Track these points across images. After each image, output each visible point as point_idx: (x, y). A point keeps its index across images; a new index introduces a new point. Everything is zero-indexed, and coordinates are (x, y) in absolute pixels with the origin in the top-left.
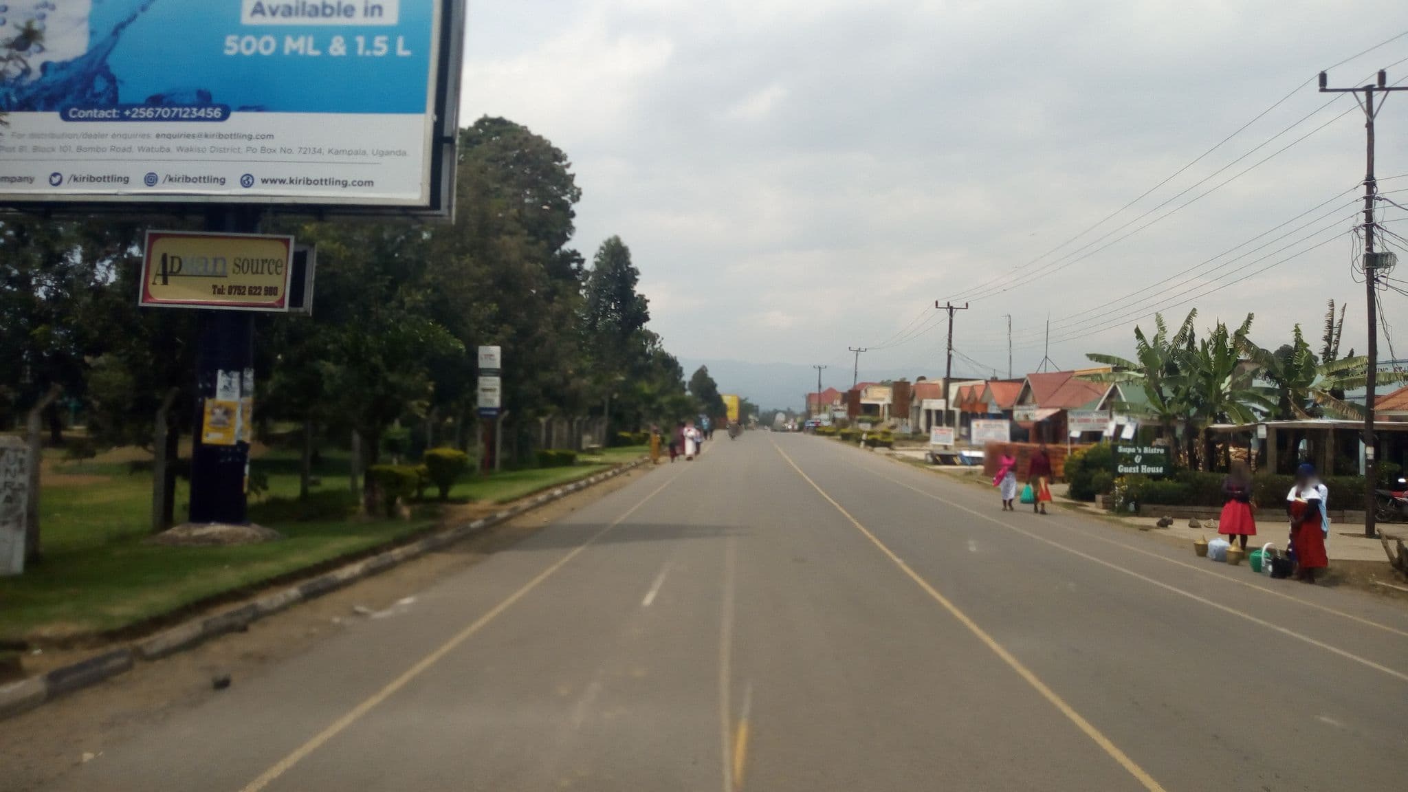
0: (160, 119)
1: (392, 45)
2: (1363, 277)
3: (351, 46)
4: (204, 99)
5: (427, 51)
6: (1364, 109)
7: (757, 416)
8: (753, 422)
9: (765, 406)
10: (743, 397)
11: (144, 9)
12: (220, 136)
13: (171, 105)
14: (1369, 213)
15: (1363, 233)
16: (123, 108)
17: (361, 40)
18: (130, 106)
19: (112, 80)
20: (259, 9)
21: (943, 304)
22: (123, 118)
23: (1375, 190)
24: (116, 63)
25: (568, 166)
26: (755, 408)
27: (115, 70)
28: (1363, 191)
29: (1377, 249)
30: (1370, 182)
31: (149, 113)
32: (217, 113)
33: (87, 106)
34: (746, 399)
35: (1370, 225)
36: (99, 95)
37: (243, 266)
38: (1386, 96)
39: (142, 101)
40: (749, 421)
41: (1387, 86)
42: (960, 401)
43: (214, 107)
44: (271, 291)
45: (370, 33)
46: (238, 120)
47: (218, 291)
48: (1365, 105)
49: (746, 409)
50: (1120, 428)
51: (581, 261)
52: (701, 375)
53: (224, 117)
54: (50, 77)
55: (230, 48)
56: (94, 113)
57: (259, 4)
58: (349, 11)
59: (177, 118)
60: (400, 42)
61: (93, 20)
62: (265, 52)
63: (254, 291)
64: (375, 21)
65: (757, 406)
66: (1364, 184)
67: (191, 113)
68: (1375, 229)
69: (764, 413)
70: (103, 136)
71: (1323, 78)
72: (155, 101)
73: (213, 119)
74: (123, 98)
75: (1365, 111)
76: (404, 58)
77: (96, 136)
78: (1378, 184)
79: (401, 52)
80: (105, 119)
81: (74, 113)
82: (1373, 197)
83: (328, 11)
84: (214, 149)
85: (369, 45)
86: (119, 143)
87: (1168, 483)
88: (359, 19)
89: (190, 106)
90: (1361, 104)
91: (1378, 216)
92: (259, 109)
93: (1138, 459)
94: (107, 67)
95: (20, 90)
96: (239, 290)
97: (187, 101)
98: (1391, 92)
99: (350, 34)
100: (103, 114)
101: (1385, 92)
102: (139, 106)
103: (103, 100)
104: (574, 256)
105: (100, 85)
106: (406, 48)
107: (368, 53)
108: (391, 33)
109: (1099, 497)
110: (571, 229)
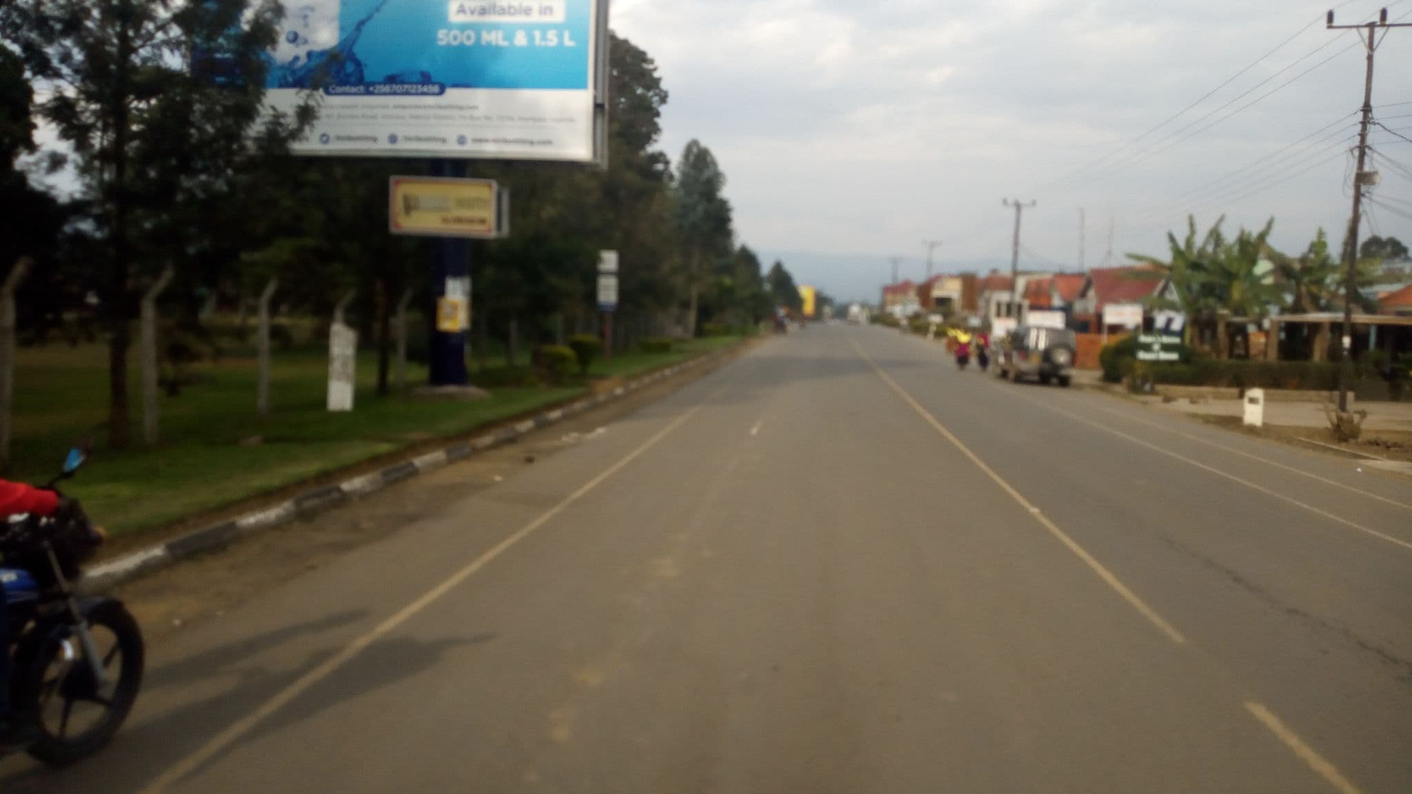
0: (395, 93)
1: (560, 37)
2: (1351, 192)
3: (531, 38)
4: (426, 79)
5: (587, 42)
6: (1365, 43)
11: (377, 10)
12: (440, 107)
13: (403, 83)
14: (1363, 136)
15: (1357, 153)
16: (368, 85)
17: (537, 34)
18: (373, 84)
19: (358, 64)
20: (462, 10)
21: (1010, 201)
22: (369, 93)
23: (1370, 115)
24: (360, 51)
25: (655, 69)
27: (360, 56)
28: (1360, 116)
29: (1367, 169)
30: (1367, 109)
31: (387, 88)
32: (436, 89)
33: (343, 83)
35: (1363, 149)
36: (349, 75)
37: (462, 203)
38: (1386, 31)
39: (381, 79)
41: (1388, 22)
42: (1026, 294)
43: (434, 84)
44: (482, 221)
45: (544, 28)
46: (452, 94)
47: (445, 220)
48: (1367, 41)
50: (1169, 321)
51: (667, 163)
52: (778, 269)
53: (442, 92)
54: (313, 63)
55: (442, 40)
56: (347, 89)
57: (462, 6)
58: (528, 11)
59: (407, 93)
60: (566, 34)
61: (343, 18)
62: (468, 43)
63: (471, 221)
64: (547, 19)
66: (1361, 110)
67: (417, 89)
68: (1367, 150)
70: (356, 106)
71: (1330, 16)
72: (391, 80)
73: (434, 94)
74: (369, 75)
75: (1365, 45)
76: (569, 48)
77: (349, 107)
78: (1374, 111)
79: (568, 43)
80: (355, 94)
81: (334, 89)
82: (1369, 122)
83: (512, 11)
84: (436, 117)
85: (544, 38)
86: (369, 112)
87: (1183, 368)
88: (535, 18)
89: (416, 83)
90: (1363, 40)
91: (1370, 140)
92: (467, 86)
93: (1156, 347)
94: (353, 54)
95: (293, 72)
96: (459, 220)
97: (414, 80)
98: (1391, 29)
99: (529, 29)
100: (354, 90)
101: (1385, 28)
102: (379, 83)
103: (353, 79)
104: (660, 157)
105: (350, 67)
106: (571, 39)
107: (543, 43)
108: (559, 28)
109: (1125, 380)
110: (656, 129)
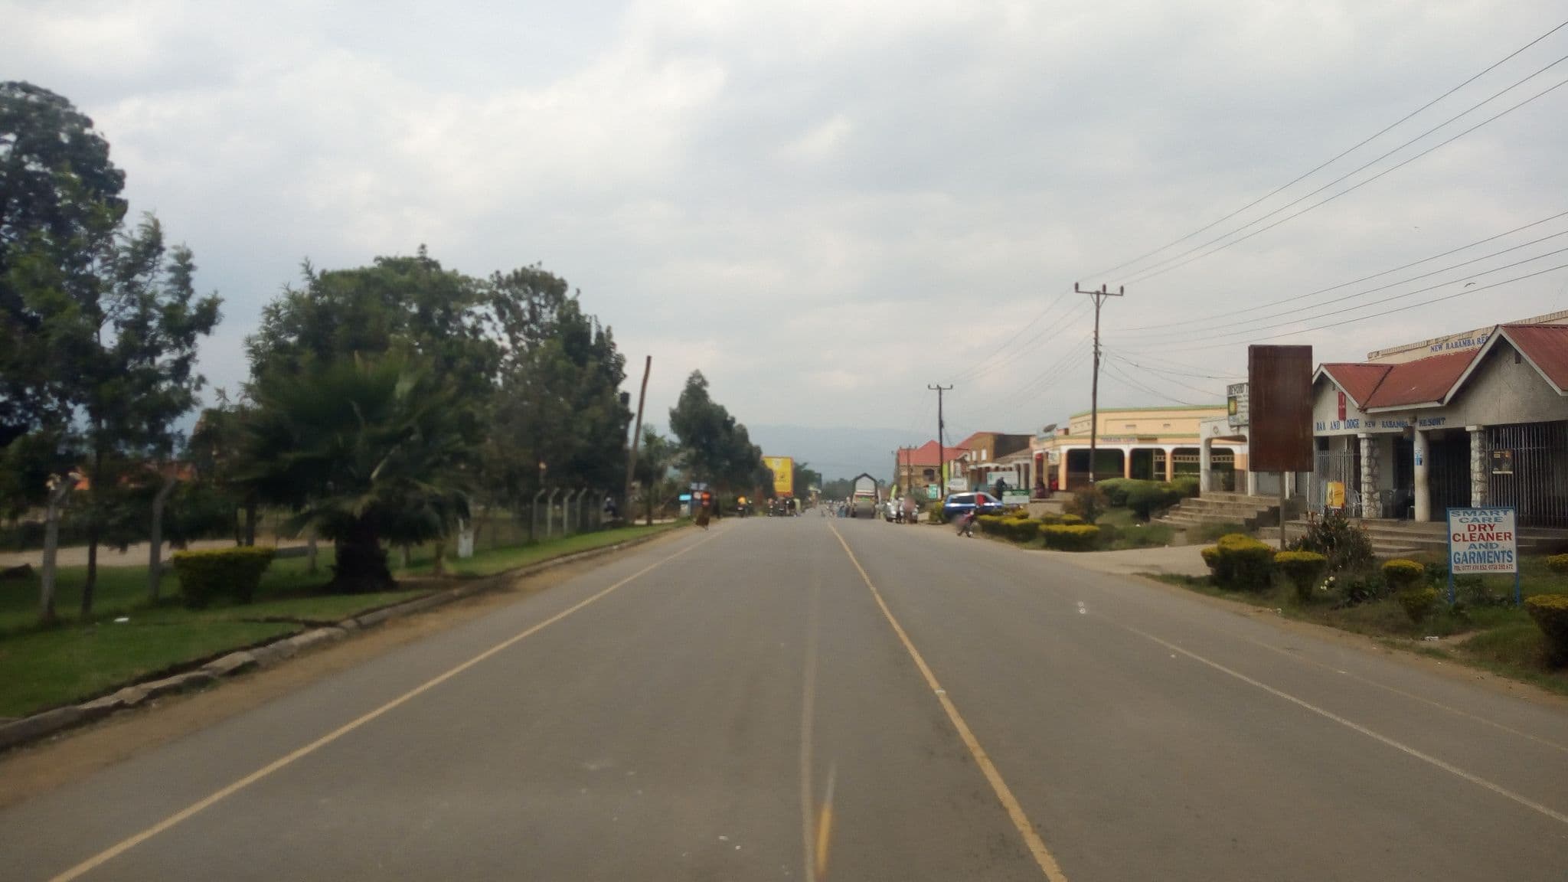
7: (819, 486)
8: (814, 494)
9: (830, 475)
10: (800, 463)
26: (817, 476)
34: (805, 464)
40: (809, 494)
49: (803, 478)
65: (820, 475)
69: (828, 484)
